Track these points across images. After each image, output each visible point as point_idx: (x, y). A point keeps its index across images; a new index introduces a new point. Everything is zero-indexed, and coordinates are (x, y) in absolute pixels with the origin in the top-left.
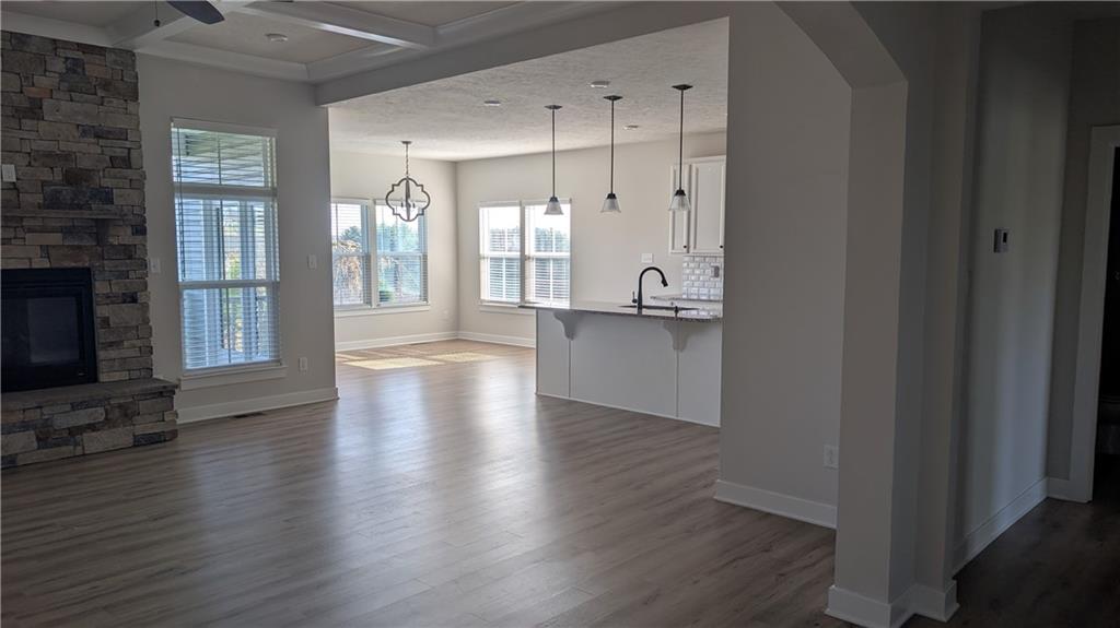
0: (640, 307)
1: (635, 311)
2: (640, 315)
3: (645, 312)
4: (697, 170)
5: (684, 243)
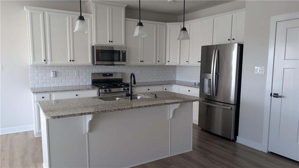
5: (43, 59)
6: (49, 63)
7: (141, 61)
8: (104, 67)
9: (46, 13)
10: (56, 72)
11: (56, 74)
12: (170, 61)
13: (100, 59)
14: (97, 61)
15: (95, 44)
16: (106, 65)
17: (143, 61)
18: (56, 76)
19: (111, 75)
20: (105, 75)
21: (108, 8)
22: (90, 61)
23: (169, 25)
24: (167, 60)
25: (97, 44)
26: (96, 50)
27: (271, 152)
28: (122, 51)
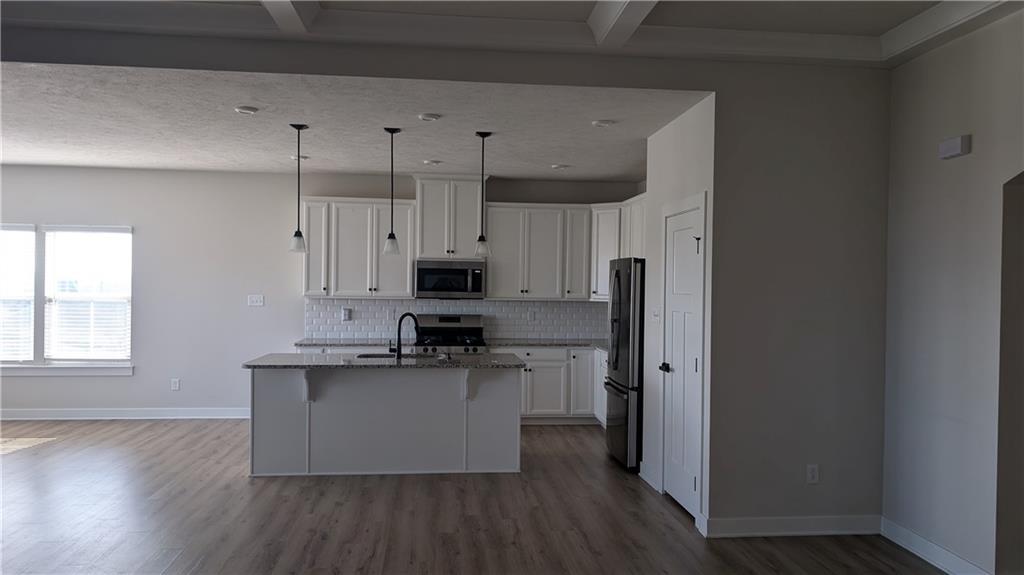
0: (400, 356)
1: (393, 361)
2: (399, 366)
3: (404, 361)
4: (338, 209)
5: (323, 285)
6: (332, 293)
7: (522, 291)
8: (433, 302)
9: (333, 206)
10: (350, 311)
11: (350, 315)
12: (599, 292)
13: (427, 286)
14: (419, 289)
15: (418, 256)
16: (441, 299)
17: (527, 291)
18: (350, 318)
19: (456, 318)
20: (443, 318)
21: (447, 186)
22: (409, 290)
23: (597, 209)
24: (593, 289)
25: (423, 256)
26: (419, 270)
27: (666, 495)
28: (473, 271)
